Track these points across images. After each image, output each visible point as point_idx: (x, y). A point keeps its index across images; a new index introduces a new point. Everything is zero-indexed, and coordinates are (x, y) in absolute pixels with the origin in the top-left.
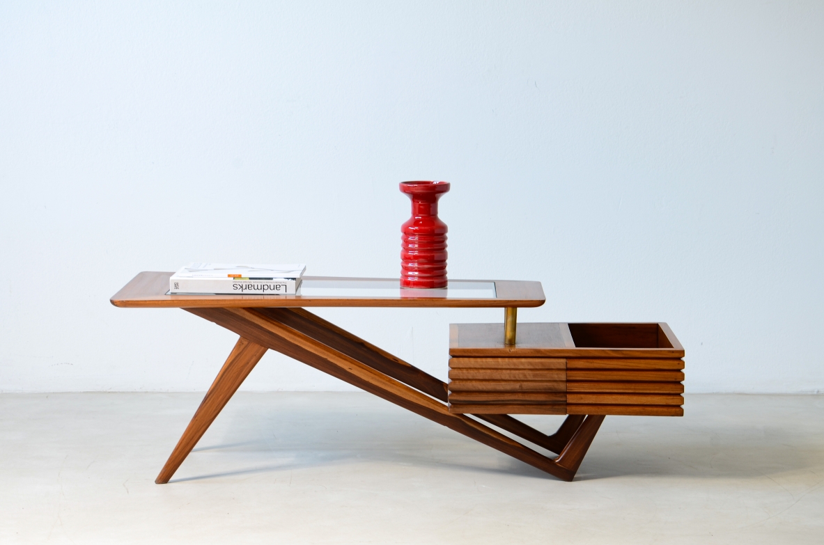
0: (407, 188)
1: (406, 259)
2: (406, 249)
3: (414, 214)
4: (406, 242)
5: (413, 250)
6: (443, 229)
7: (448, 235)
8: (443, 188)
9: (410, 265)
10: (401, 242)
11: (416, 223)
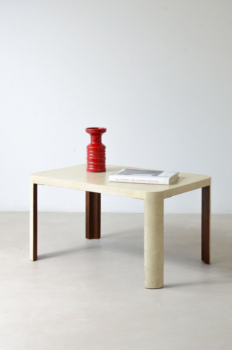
0: (89, 130)
1: (89, 160)
2: (89, 156)
3: (92, 141)
4: (88, 154)
5: (91, 156)
6: (104, 147)
7: (106, 150)
8: (104, 130)
9: (90, 163)
10: (86, 153)
11: (93, 145)
